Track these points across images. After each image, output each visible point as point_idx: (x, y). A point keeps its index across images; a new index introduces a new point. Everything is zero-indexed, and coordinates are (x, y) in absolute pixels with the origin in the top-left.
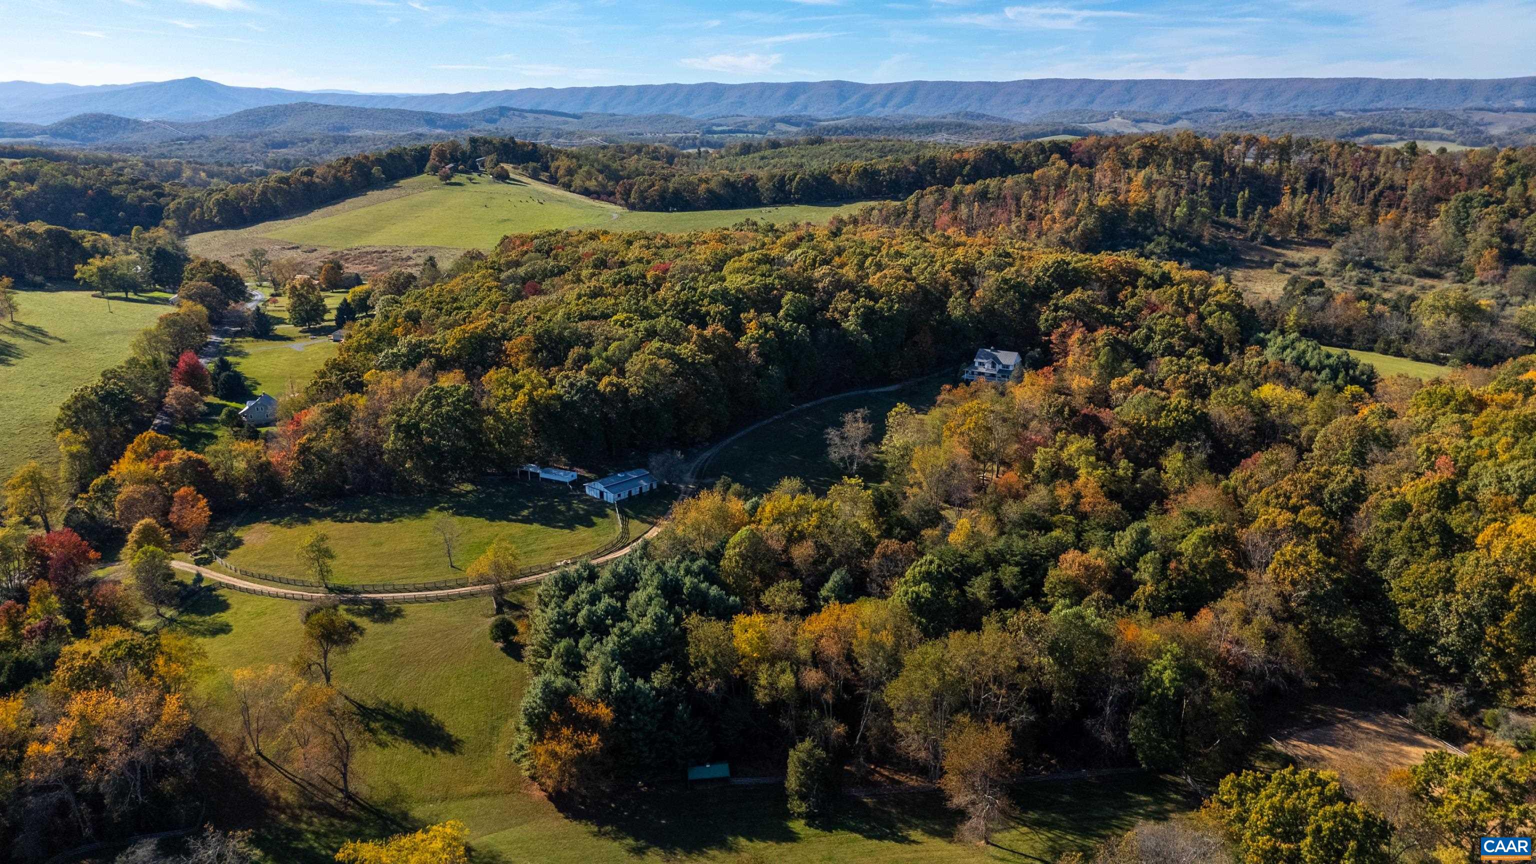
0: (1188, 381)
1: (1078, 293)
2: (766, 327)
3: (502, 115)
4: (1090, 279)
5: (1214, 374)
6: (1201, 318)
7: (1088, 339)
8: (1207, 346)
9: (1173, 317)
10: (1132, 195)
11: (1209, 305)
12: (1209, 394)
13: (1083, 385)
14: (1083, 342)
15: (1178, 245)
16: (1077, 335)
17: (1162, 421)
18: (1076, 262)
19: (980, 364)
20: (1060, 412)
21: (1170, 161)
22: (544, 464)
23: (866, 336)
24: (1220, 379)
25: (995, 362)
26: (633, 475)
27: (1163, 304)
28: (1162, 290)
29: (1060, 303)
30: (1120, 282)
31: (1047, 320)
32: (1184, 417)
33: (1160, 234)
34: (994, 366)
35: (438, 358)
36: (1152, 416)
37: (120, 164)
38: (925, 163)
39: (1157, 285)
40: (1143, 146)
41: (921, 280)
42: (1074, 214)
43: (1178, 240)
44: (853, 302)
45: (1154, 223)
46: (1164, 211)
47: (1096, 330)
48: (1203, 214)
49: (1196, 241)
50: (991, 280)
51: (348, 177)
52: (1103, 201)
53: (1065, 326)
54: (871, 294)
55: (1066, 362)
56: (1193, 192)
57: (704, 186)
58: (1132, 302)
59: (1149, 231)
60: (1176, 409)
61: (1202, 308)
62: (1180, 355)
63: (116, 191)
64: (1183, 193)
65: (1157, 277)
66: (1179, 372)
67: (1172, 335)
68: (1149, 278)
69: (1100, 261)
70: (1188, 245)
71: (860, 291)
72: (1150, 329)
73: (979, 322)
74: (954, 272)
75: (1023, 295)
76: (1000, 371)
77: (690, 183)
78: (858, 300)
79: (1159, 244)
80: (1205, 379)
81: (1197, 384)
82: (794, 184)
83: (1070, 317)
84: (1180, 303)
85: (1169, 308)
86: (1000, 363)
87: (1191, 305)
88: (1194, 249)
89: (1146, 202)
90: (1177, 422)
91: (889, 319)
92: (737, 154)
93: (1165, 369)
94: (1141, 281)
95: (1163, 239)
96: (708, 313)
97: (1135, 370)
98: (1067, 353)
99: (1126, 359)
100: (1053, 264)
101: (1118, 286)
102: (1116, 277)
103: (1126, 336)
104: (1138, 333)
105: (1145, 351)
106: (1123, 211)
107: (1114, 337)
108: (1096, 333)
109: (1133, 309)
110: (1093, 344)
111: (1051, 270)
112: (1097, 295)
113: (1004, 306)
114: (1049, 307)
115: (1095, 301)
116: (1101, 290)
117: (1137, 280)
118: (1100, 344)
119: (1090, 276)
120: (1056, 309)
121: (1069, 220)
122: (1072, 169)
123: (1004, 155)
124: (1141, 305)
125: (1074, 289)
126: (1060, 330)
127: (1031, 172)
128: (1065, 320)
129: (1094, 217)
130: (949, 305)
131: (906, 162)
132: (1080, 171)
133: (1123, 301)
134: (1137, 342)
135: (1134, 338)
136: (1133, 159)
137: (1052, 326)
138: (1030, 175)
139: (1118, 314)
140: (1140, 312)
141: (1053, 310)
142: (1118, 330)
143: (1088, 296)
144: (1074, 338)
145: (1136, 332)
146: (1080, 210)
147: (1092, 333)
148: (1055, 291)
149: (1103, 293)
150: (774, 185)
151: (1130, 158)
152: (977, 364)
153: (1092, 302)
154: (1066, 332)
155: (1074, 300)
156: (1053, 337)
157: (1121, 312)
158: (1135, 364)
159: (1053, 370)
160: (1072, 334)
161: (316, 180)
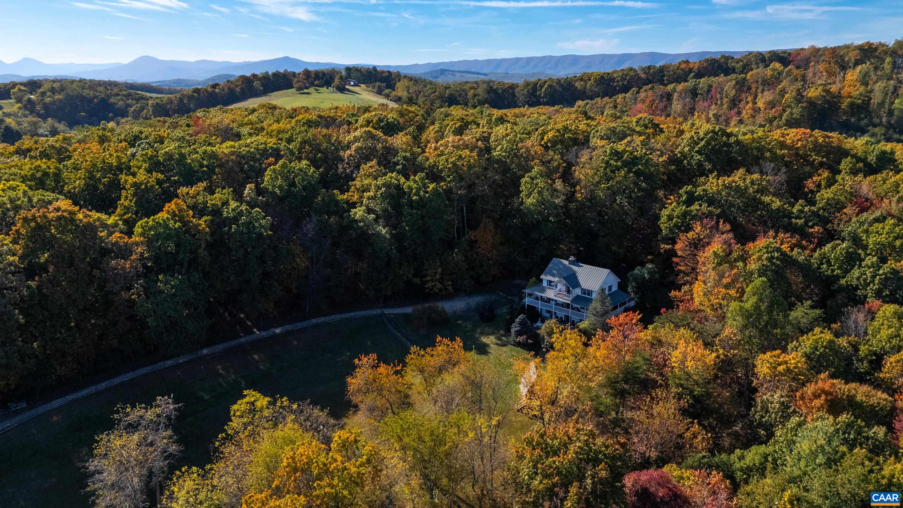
1: (737, 178)
4: (763, 158)
7: (735, 255)
10: (846, 88)
14: (724, 259)
16: (717, 246)
18: (745, 134)
19: (550, 283)
23: (384, 231)
25: (572, 282)
27: (881, 198)
28: (878, 177)
29: (699, 191)
30: (812, 164)
31: (670, 218)
34: (568, 290)
38: (654, 73)
39: (870, 170)
42: (779, 106)
45: (869, 115)
46: (881, 104)
47: (754, 239)
51: (238, 89)
52: (813, 92)
53: (698, 228)
55: (691, 291)
58: (826, 194)
59: (864, 123)
65: (871, 159)
68: (860, 160)
69: (783, 135)
73: (568, 215)
74: (554, 144)
76: (577, 299)
82: (543, 89)
83: (710, 215)
85: (893, 205)
86: (577, 285)
89: (860, 95)
94: (845, 164)
95: (879, 130)
97: (817, 330)
98: (697, 274)
99: (801, 300)
100: (706, 134)
101: (807, 169)
102: (805, 157)
103: (807, 252)
104: (834, 248)
105: (843, 282)
106: (836, 102)
107: (784, 254)
108: (751, 245)
109: (827, 203)
110: (740, 264)
111: (702, 143)
112: (768, 181)
113: (613, 193)
114: (681, 196)
115: (763, 191)
116: (776, 174)
117: (839, 163)
118: (753, 266)
119: (762, 154)
120: (691, 200)
121: (774, 110)
122: (786, 69)
123: (727, 64)
124: (842, 199)
125: (732, 172)
126: (690, 235)
127: (746, 74)
128: (701, 219)
129: (802, 107)
130: (522, 188)
131: (639, 72)
132: (795, 72)
133: (812, 192)
134: (829, 262)
135: (823, 256)
136: (849, 60)
137: (679, 228)
138: (744, 75)
139: (801, 211)
140: (839, 210)
141: (685, 202)
142: (794, 241)
143: (752, 183)
144: (709, 252)
145: (829, 246)
146: (786, 100)
147: (743, 244)
148: (704, 173)
149: (778, 178)
150: (528, 91)
151: (846, 59)
152: (545, 284)
153: (757, 191)
154: (699, 240)
155: (726, 188)
156: (678, 247)
157: (806, 209)
158: (818, 311)
159: (640, 320)
160: (709, 244)
161: (217, 90)
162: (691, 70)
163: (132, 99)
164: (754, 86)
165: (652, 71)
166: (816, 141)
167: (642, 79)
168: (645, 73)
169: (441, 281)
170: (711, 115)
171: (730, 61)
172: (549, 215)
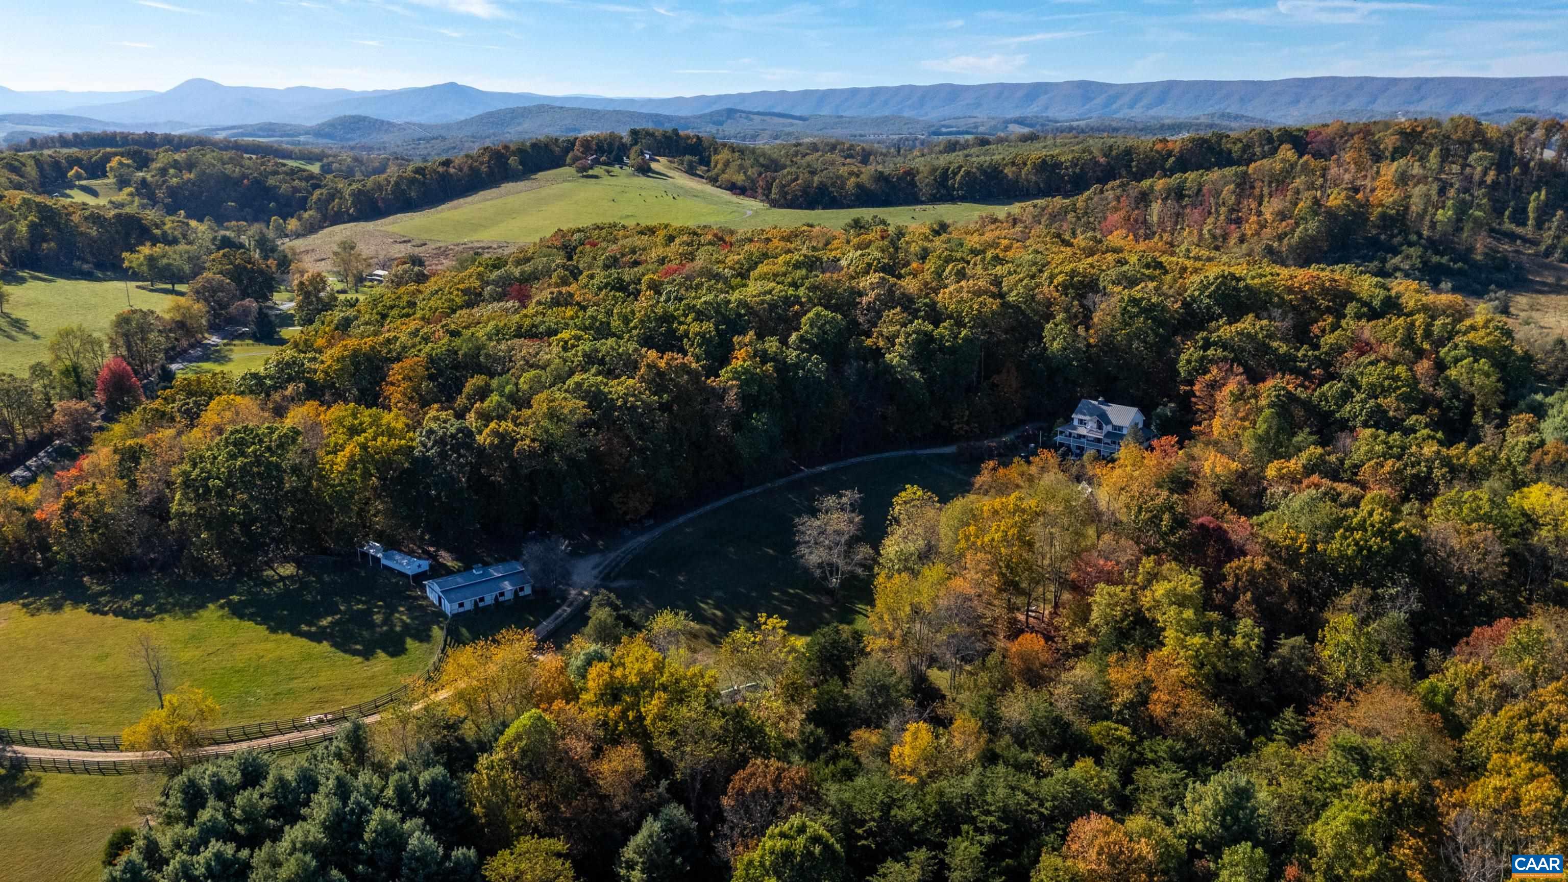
0: (1399, 471)
1: (1247, 324)
2: (764, 357)
3: (728, 117)
4: (1271, 302)
5: (1447, 462)
6: (1440, 366)
7: (1248, 394)
8: (1444, 411)
9: (1394, 363)
10: (1379, 193)
11: (1456, 347)
12: (1435, 494)
13: (1218, 470)
14: (1239, 397)
15: (1436, 259)
16: (1232, 386)
17: (1335, 545)
18: (1253, 278)
19: (1081, 422)
20: (1155, 520)
21: (1435, 151)
22: (391, 544)
23: (917, 375)
24: (1454, 471)
25: (1103, 419)
26: (495, 572)
27: (1380, 342)
28: (1381, 322)
29: (1214, 337)
30: (1318, 308)
31: (1189, 362)
32: (1375, 542)
33: (1411, 244)
34: (1100, 427)
35: (310, 383)
36: (1321, 534)
37: (331, 159)
38: (1118, 155)
39: (1374, 314)
40: (1402, 133)
41: (1011, 298)
42: (1290, 218)
43: (1437, 252)
44: (904, 325)
45: (1405, 230)
46: (1421, 216)
47: (1263, 380)
48: (1476, 220)
49: (1465, 255)
50: (1115, 299)
51: (484, 168)
52: (1335, 199)
53: (1215, 371)
54: (935, 316)
55: (1210, 426)
56: (1466, 190)
57: (853, 179)
58: (1329, 340)
59: (1397, 240)
60: (1362, 526)
61: (1443, 351)
62: (1391, 426)
63: (271, 181)
64: (1452, 193)
65: (1376, 303)
66: (1385, 456)
67: (1385, 392)
68: (1365, 304)
69: (1291, 277)
70: (1451, 260)
71: (919, 310)
72: (1353, 382)
73: (1090, 359)
74: (1065, 288)
75: (1160, 322)
76: (1108, 435)
77: (838, 177)
78: (911, 322)
79: (1408, 257)
80: (1430, 470)
81: (1416, 476)
82: (958, 178)
83: (1225, 359)
84: (1408, 341)
85: (1390, 350)
86: (1108, 422)
87: (1426, 346)
88: (1460, 264)
89: (1394, 202)
90: (1360, 550)
91: (953, 350)
92: (941, 152)
93: (1364, 449)
94: (1350, 309)
95: (1414, 252)
96: (686, 334)
97: (1312, 447)
98: (1215, 412)
99: (1301, 428)
100: (1216, 278)
101: (1313, 314)
102: (1313, 301)
103: (1309, 391)
104: (1331, 387)
105: (1338, 415)
106: (1363, 213)
107: (1289, 392)
108: (1261, 385)
109: (1331, 349)
110: (1253, 401)
111: (1213, 288)
112: (1276, 327)
113: (1130, 338)
114: (1197, 342)
115: (1271, 336)
116: (1283, 320)
117: (1345, 307)
118: (1263, 402)
119: (1271, 299)
120: (1207, 345)
121: (1284, 224)
122: (1301, 161)
123: (1220, 145)
124: (1344, 343)
125: (1242, 317)
126: (1207, 377)
127: (1248, 165)
128: (1217, 363)
129: (1319, 221)
130: (1045, 333)
131: (1096, 153)
132: (1313, 163)
133: (1317, 337)
134: (1327, 401)
135: (1323, 394)
136: (1386, 149)
137: (1197, 371)
138: (1245, 168)
139: (1305, 356)
140: (1340, 354)
141: (1201, 347)
142: (1298, 382)
143: (1261, 328)
144: (1226, 390)
145: (1327, 385)
146: (1300, 211)
147: (1255, 385)
148: (1213, 318)
149: (1285, 324)
150: (935, 180)
151: (1382, 147)
152: (1076, 423)
153: (1266, 337)
154: (1216, 381)
155: (1238, 333)
156: (1196, 388)
157: (1310, 353)
158: (1314, 437)
159: (1177, 442)
160: (1224, 385)
161: (452, 170)
162: (1170, 154)
163: (300, 180)
164: (1258, 184)
165: (1114, 153)
166: (1323, 285)
167: (1101, 165)
168: (1105, 155)
169: (968, 423)
170: (1205, 231)
171: (1224, 140)
172: (1073, 359)
